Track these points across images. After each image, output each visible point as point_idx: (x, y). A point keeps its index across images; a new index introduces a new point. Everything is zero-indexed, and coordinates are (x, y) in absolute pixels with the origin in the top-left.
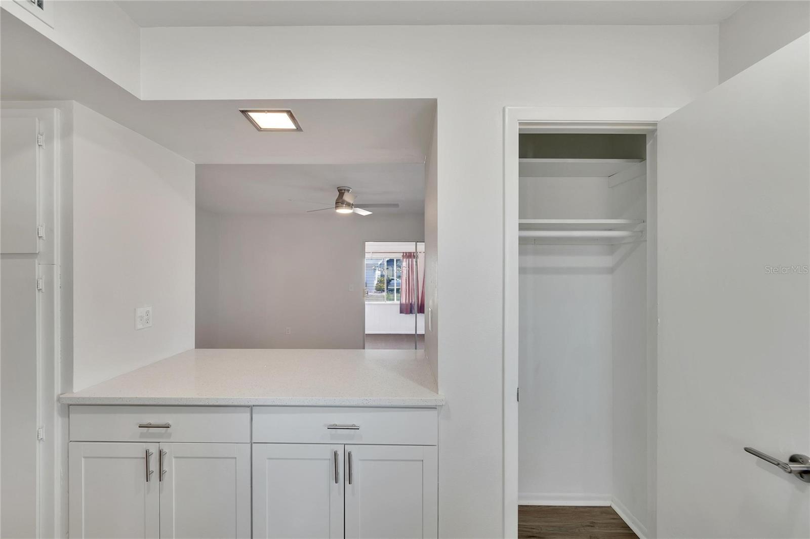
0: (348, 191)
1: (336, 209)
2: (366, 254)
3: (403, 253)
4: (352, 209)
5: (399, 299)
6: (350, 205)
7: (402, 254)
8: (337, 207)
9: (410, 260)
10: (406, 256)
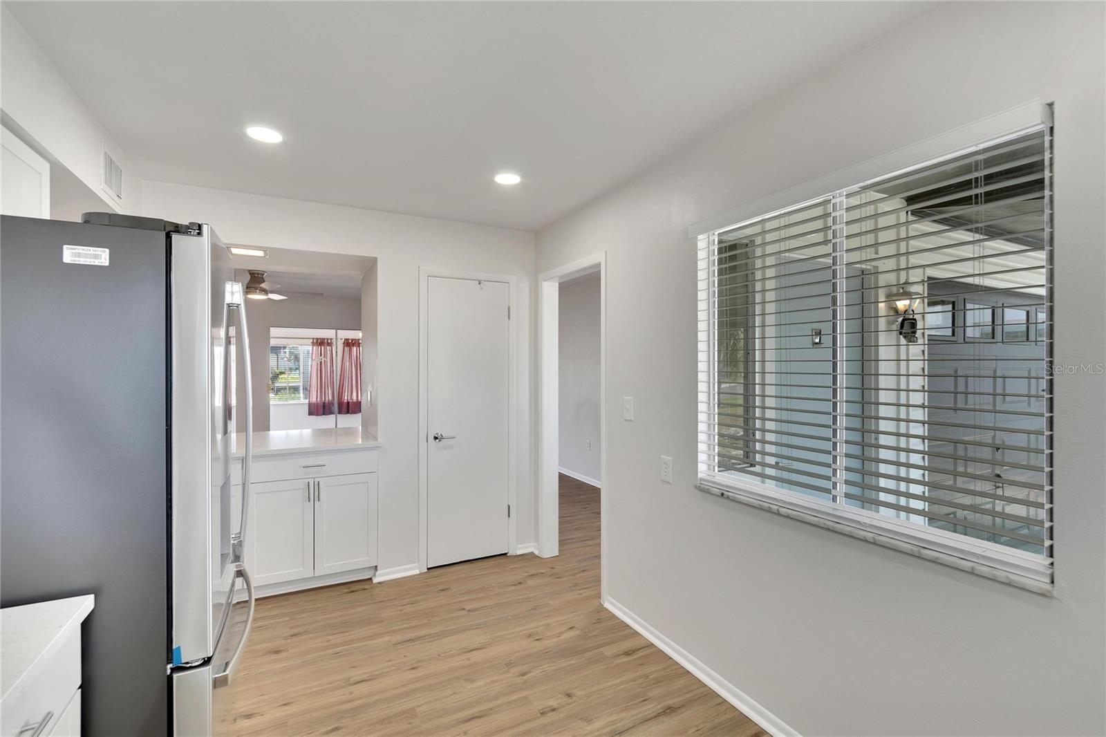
0: (262, 275)
1: (247, 295)
2: (271, 340)
3: (313, 339)
4: (266, 295)
5: (307, 395)
6: (265, 292)
7: (311, 341)
8: (248, 292)
9: (323, 347)
10: (316, 343)
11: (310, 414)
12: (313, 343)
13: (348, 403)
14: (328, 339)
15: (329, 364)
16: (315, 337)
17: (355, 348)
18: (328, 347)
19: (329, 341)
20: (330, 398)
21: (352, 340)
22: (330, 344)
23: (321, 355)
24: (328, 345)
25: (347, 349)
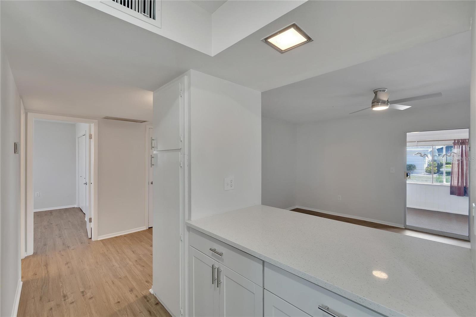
0: (384, 91)
1: (372, 108)
2: (407, 143)
3: (455, 140)
4: (387, 106)
5: (449, 181)
6: (384, 103)
7: (453, 141)
8: (373, 106)
9: (463, 146)
10: (458, 143)
11: (451, 194)
12: (454, 143)
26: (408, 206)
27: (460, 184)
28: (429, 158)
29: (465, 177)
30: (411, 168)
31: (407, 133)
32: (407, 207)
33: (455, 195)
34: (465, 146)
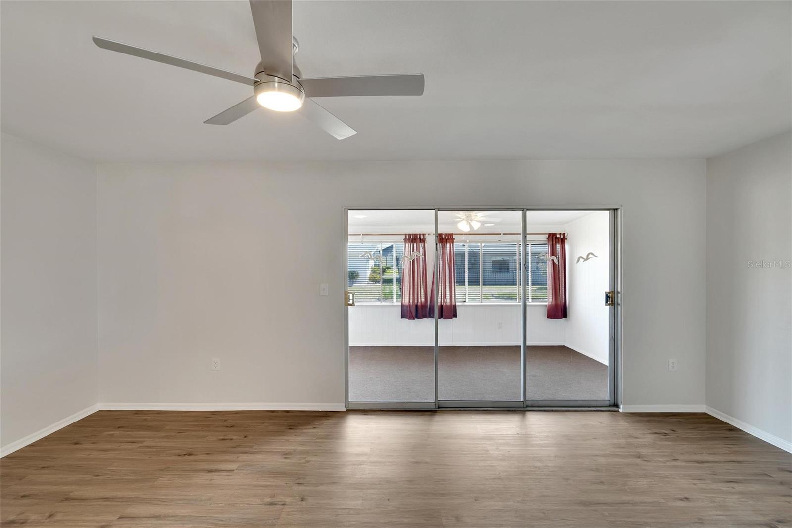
2: (349, 237)
3: (406, 235)
5: (400, 296)
7: (404, 237)
9: (415, 244)
10: (409, 239)
11: (402, 317)
12: (405, 239)
13: (442, 306)
14: (420, 235)
15: (421, 262)
16: (407, 233)
17: (448, 245)
18: (420, 244)
19: (422, 237)
20: (423, 300)
21: (445, 235)
22: (423, 241)
23: (413, 251)
24: (421, 242)
25: (440, 245)
26: (351, 344)
27: (411, 302)
28: (372, 263)
29: (416, 290)
30: (353, 276)
31: (349, 211)
32: (349, 345)
33: (406, 318)
34: (416, 245)
